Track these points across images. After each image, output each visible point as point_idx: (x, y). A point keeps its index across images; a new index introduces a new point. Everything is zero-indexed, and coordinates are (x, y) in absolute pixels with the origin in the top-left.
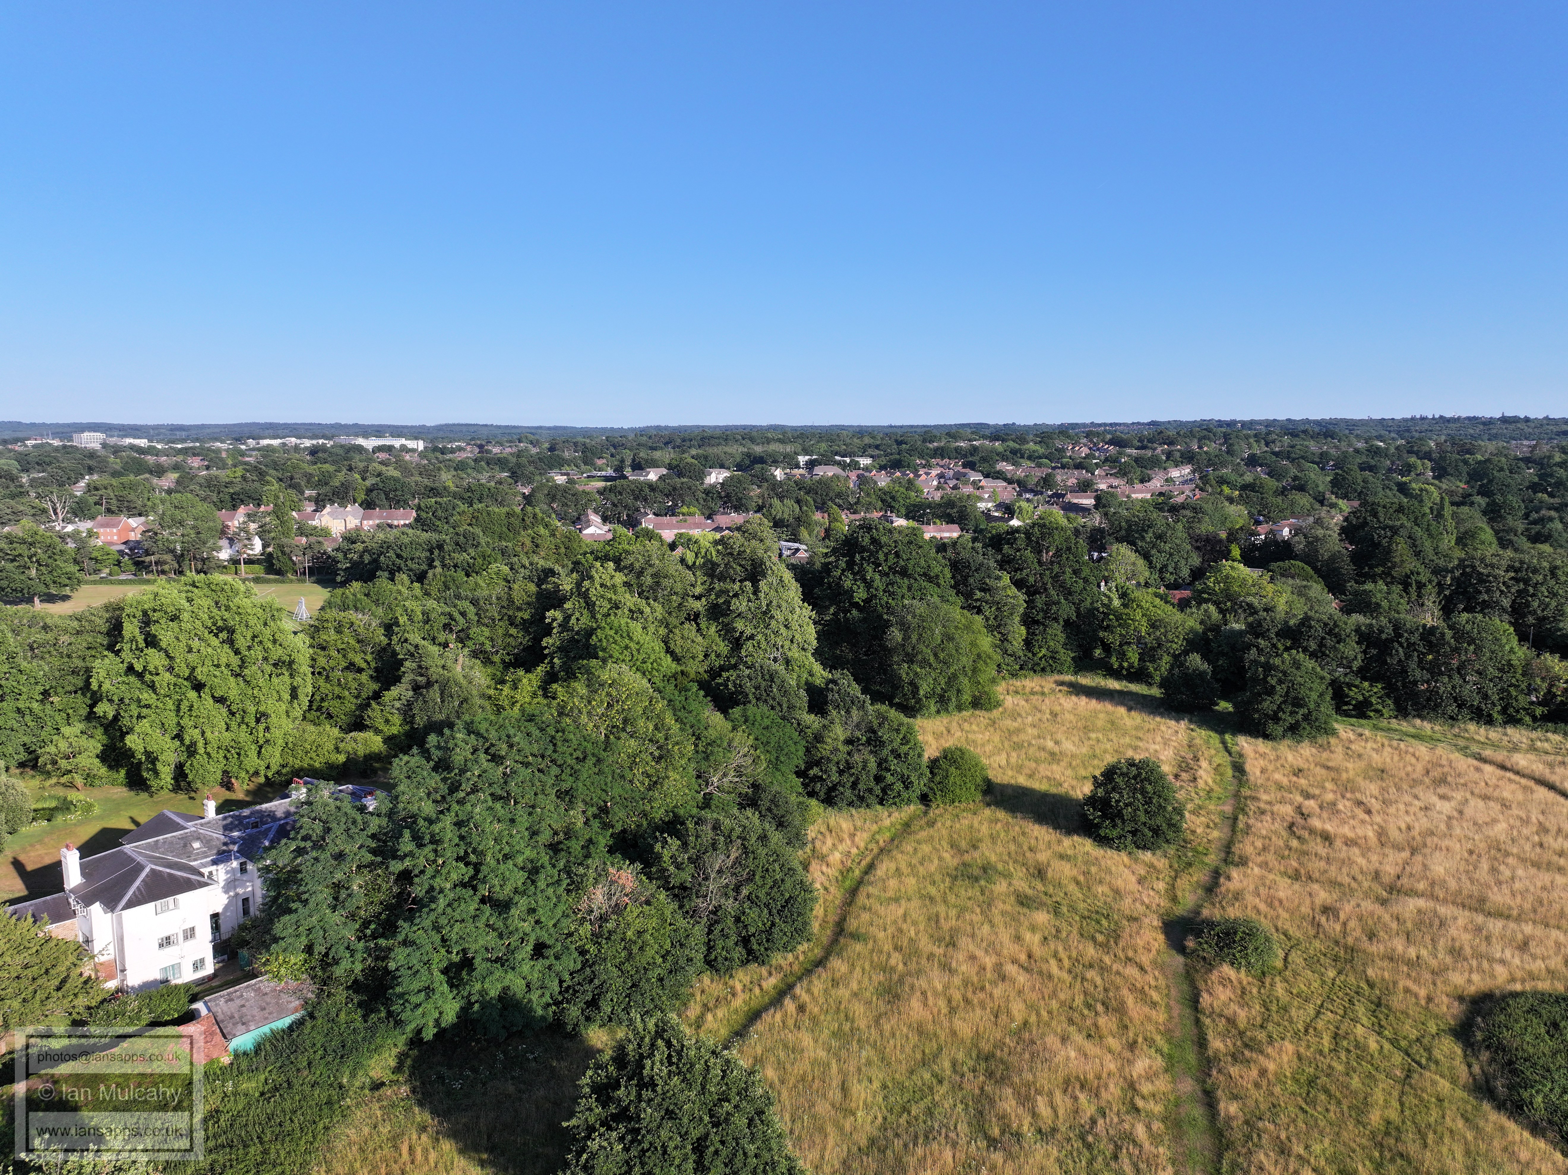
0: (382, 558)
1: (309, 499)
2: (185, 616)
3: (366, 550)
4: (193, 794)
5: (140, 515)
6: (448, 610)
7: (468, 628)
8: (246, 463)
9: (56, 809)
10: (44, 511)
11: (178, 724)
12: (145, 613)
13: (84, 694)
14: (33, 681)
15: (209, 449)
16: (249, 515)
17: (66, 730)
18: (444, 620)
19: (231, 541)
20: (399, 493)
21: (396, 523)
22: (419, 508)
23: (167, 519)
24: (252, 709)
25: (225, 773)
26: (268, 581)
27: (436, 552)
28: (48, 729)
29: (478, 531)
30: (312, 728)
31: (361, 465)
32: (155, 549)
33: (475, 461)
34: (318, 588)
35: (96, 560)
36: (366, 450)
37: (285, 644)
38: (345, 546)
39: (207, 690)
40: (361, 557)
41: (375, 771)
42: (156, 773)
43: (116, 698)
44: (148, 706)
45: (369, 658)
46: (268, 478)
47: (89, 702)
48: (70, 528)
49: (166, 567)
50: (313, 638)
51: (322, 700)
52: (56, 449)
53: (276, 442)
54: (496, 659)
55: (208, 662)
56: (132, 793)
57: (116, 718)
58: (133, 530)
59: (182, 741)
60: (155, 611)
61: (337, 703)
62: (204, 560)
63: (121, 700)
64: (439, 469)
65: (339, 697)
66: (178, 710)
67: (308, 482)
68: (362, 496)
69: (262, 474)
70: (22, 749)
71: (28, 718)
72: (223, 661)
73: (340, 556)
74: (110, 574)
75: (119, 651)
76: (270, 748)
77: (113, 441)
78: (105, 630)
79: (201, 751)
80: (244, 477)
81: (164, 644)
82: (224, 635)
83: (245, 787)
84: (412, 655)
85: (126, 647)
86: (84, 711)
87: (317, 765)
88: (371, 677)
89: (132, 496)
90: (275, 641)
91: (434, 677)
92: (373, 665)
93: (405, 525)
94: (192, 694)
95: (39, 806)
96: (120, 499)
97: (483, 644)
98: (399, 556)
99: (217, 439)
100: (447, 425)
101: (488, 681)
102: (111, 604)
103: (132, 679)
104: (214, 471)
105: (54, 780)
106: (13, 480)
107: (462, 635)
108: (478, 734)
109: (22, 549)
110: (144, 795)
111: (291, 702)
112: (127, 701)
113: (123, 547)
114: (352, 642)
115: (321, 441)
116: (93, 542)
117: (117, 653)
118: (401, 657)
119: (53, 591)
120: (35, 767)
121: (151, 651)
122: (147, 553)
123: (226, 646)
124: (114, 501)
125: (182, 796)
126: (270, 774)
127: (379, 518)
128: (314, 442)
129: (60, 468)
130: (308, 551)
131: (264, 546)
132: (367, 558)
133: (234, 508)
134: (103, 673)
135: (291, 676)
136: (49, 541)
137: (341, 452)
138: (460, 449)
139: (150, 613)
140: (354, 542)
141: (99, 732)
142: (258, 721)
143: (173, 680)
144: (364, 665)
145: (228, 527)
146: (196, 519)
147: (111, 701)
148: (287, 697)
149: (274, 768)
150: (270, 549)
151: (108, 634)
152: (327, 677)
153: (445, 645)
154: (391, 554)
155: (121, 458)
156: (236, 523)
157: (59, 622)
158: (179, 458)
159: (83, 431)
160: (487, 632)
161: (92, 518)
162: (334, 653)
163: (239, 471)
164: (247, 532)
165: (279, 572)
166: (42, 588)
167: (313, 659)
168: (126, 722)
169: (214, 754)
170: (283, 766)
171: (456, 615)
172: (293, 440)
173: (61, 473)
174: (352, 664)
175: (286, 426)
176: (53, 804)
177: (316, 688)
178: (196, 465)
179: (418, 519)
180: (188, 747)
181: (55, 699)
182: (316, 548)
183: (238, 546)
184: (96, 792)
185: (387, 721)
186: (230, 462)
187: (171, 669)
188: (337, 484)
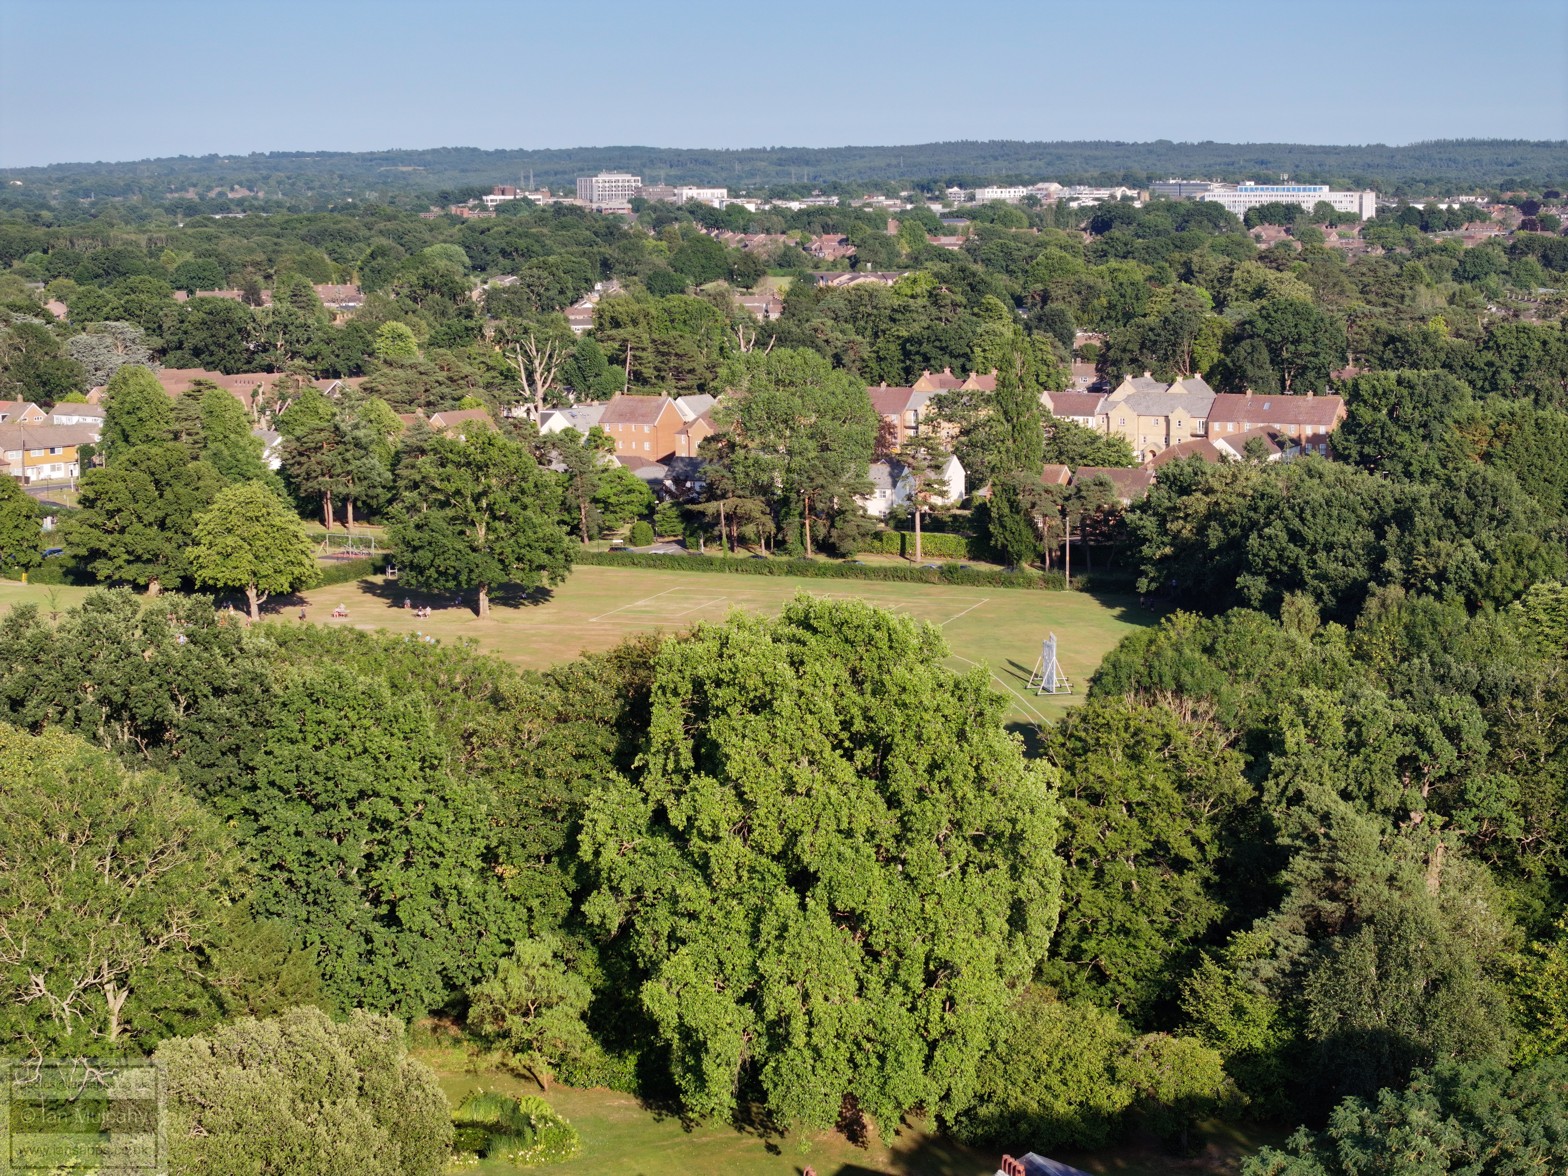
0: (1253, 540)
1: (1082, 355)
2: (785, 703)
3: (1213, 514)
4: (775, 1139)
5: (702, 389)
6: (1411, 718)
7: (1465, 772)
8: (942, 255)
9: (495, 1129)
10: (509, 375)
11: (754, 968)
12: (698, 685)
13: (563, 866)
14: (467, 825)
15: (859, 215)
16: (939, 402)
17: (525, 948)
18: (1401, 746)
19: (896, 467)
20: (1306, 348)
21: (1290, 431)
22: (1355, 396)
23: (759, 412)
24: (919, 950)
25: (850, 1099)
26: (974, 579)
27: (1393, 532)
28: (490, 939)
29: (1507, 479)
30: (1055, 1008)
31: (1216, 262)
32: (727, 484)
33: (1512, 251)
34: (1089, 604)
35: (605, 504)
36: (1229, 217)
37: (1005, 790)
38: (1163, 498)
39: (820, 890)
40: (1201, 530)
41: (1199, 1141)
42: (701, 1080)
43: (626, 886)
44: (692, 916)
45: (1204, 833)
46: (990, 299)
47: (573, 886)
48: (558, 422)
49: (749, 530)
50: (1070, 768)
51: (1084, 933)
52: (541, 216)
53: (1012, 195)
54: (1534, 863)
55: (828, 823)
56: (649, 1115)
57: (626, 928)
58: (685, 428)
59: (759, 1010)
60: (718, 683)
61: (1116, 945)
62: (832, 516)
63: (639, 892)
64: (1415, 275)
65: (1124, 931)
66: (755, 934)
67: (1084, 308)
68: (1210, 355)
69: (976, 288)
70: (439, 983)
71: (454, 909)
72: (862, 823)
73: (1149, 524)
74: (632, 540)
75: (640, 770)
76: (953, 1052)
77: (655, 193)
78: (612, 716)
79: (799, 1040)
80: (933, 297)
81: (732, 769)
82: (865, 756)
83: (893, 1140)
84: (1312, 839)
85: (655, 762)
86: (563, 906)
87: (1061, 1107)
88: (1206, 883)
89: (687, 345)
90: (980, 781)
91: (1366, 908)
92: (1213, 852)
93: (1316, 439)
94: (787, 899)
95: (466, 1115)
96: (663, 350)
97: (1499, 820)
98: (1295, 537)
99: (877, 187)
100: (1441, 145)
101: (1508, 928)
102: (628, 650)
103: (663, 844)
104: (868, 279)
105: (495, 1057)
106: (453, 297)
107: (1445, 788)
108: (1470, 1119)
109: (463, 480)
110: (673, 1124)
111: (1010, 939)
112: (649, 894)
113: (660, 472)
114: (1166, 787)
115: (1119, 192)
116: (602, 459)
117: (635, 776)
118: (1283, 840)
119: (516, 577)
120: (460, 1019)
121: (705, 782)
122: (712, 493)
123: (870, 784)
124: (649, 355)
125: (752, 1140)
126: (949, 1116)
127: (1253, 417)
128: (1104, 193)
129: (544, 266)
130: (1071, 506)
131: (972, 485)
132: (1215, 536)
133: (908, 377)
134: (604, 824)
135: (1015, 873)
136: (514, 461)
137: (1166, 222)
138: (1472, 215)
139: (710, 688)
140: (1185, 491)
141: (589, 957)
142: (930, 979)
143: (749, 856)
144: (1190, 852)
145: (889, 428)
146: (821, 414)
147: (616, 891)
148: (999, 924)
149: (961, 1101)
150: (984, 493)
151: (620, 725)
152: (1100, 873)
153: (1401, 815)
154: (1276, 530)
155: (670, 239)
156: (910, 418)
157: (525, 690)
158: (792, 239)
159: (596, 170)
160: (1513, 789)
161: (603, 395)
162: (1119, 814)
163: (924, 280)
164: (932, 450)
165: (1002, 556)
166: (495, 573)
167: (1068, 825)
168: (645, 945)
169: (828, 1052)
170: (982, 1099)
171: (1434, 734)
172: (1054, 187)
173: (548, 280)
174: (1161, 845)
175: (1038, 150)
176: (491, 1116)
177: (1073, 902)
178: (828, 255)
179: (1350, 425)
180: (772, 1025)
181: (507, 870)
182: (1093, 498)
183: (911, 483)
184: (576, 1098)
185: (1239, 1011)
186: (905, 249)
187: (744, 830)
188: (1152, 320)
